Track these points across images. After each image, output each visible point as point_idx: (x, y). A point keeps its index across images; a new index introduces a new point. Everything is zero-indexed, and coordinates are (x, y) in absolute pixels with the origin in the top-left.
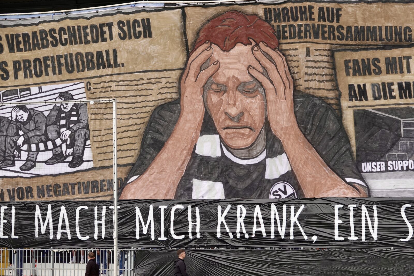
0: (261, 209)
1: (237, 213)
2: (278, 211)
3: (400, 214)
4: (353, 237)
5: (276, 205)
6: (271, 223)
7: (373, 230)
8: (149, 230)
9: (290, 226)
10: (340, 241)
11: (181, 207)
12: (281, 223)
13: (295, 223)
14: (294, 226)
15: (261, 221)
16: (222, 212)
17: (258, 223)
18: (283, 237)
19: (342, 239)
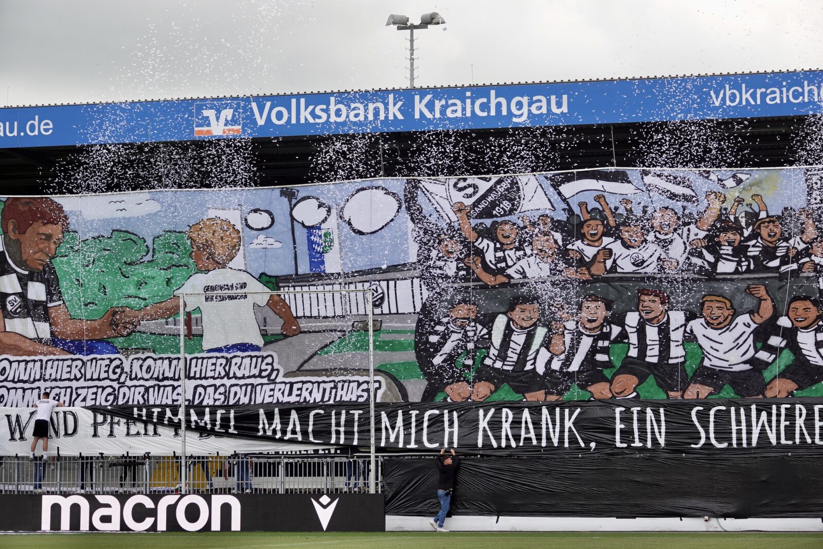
0: (530, 413)
1: (501, 418)
2: (550, 414)
3: (691, 417)
4: (637, 444)
5: (547, 408)
6: (541, 428)
7: (660, 435)
8: (397, 438)
9: (564, 432)
10: (623, 448)
11: (437, 412)
12: (554, 428)
13: (570, 428)
14: (569, 432)
15: (531, 426)
16: (485, 416)
17: (527, 428)
18: (556, 445)
19: (625, 445)
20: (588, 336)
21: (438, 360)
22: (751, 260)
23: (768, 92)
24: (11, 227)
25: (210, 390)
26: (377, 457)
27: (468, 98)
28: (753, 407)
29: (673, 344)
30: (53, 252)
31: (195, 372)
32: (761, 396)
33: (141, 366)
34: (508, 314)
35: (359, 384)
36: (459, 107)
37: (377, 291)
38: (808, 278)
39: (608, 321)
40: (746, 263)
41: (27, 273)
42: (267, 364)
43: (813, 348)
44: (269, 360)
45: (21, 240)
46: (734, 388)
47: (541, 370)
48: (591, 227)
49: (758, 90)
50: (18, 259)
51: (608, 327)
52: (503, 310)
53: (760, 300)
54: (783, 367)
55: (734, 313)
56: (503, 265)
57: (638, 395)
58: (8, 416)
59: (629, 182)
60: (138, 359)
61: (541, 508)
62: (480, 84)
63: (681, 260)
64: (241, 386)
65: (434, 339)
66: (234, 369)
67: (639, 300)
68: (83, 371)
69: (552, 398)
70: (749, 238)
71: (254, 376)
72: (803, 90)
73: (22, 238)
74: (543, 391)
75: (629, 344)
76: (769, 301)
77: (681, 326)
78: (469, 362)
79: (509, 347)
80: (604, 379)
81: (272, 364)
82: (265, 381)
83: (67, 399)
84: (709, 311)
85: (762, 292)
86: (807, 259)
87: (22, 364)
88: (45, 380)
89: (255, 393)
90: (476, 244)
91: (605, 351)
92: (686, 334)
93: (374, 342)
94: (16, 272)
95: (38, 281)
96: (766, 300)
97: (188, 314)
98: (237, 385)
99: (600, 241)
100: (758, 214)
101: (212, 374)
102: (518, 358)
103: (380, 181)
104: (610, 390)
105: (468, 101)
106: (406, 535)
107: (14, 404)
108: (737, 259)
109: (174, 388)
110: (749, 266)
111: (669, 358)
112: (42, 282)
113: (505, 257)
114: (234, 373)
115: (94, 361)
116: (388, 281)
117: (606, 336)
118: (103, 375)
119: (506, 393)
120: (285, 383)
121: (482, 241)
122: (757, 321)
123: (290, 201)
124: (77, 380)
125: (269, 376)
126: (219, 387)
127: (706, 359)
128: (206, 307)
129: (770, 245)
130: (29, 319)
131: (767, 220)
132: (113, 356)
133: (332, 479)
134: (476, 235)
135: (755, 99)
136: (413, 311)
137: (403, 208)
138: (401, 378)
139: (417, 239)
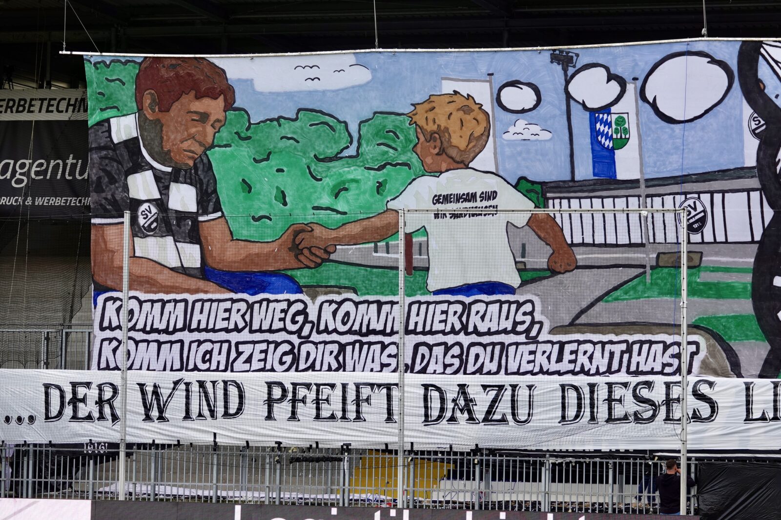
24: (147, 102)
25: (439, 351)
26: (689, 459)
30: (209, 139)
31: (416, 323)
33: (335, 313)
35: (666, 347)
37: (695, 209)
41: (169, 170)
42: (525, 314)
44: (528, 308)
45: (163, 121)
50: (156, 149)
58: (141, 386)
60: (331, 302)
64: (485, 346)
66: (474, 319)
68: (247, 317)
71: (505, 331)
73: (164, 118)
81: (531, 313)
82: (522, 338)
83: (223, 358)
87: (158, 306)
88: (191, 331)
89: (507, 356)
93: (689, 284)
94: (152, 168)
95: (185, 183)
97: (409, 237)
98: (480, 344)
101: (441, 327)
103: (701, 43)
107: (145, 366)
109: (384, 347)
112: (191, 184)
114: (475, 327)
115: (265, 303)
116: (712, 193)
118: (277, 325)
120: (553, 343)
123: (565, 71)
124: (239, 331)
125: (528, 331)
126: (453, 345)
128: (435, 227)
130: (170, 239)
132: (293, 297)
133: (621, 489)
136: (750, 239)
137: (736, 84)
138: (730, 338)
139: (757, 131)
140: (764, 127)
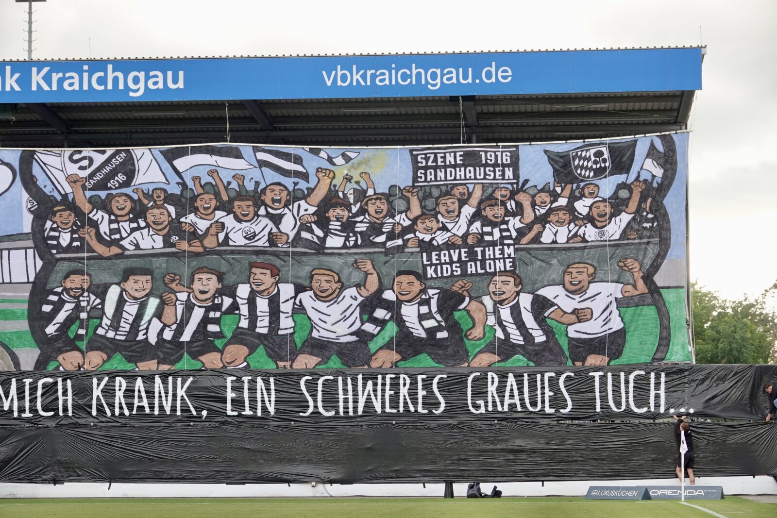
0: (143, 382)
1: (115, 386)
2: (163, 383)
3: (300, 387)
4: (248, 412)
5: (160, 377)
6: (154, 397)
7: (270, 404)
8: (11, 406)
9: (176, 400)
10: (234, 416)
11: (50, 380)
12: (167, 397)
13: (182, 396)
14: (181, 400)
15: (144, 394)
16: (98, 385)
17: (140, 397)
18: (168, 413)
19: (236, 413)
20: (199, 307)
21: (51, 330)
22: (359, 236)
23: (378, 73)
27: (86, 71)
28: (360, 377)
29: (282, 316)
32: (366, 367)
34: (122, 285)
36: (76, 81)
38: (412, 253)
39: (220, 293)
40: (354, 238)
43: (416, 320)
46: (341, 359)
47: (153, 339)
48: (204, 201)
49: (368, 71)
51: (220, 298)
52: (116, 280)
53: (367, 274)
54: (387, 339)
55: (342, 287)
56: (117, 236)
57: (248, 365)
59: (242, 158)
61: (153, 475)
62: (98, 58)
63: (292, 235)
65: (47, 308)
67: (250, 272)
69: (165, 367)
70: (357, 215)
72: (411, 72)
74: (156, 361)
75: (240, 315)
76: (375, 275)
77: (291, 298)
78: (82, 332)
79: (122, 317)
80: (216, 349)
84: (317, 284)
85: (369, 266)
86: (412, 235)
90: (91, 216)
91: (216, 321)
92: (296, 306)
96: (372, 274)
99: (213, 215)
100: (365, 192)
102: (131, 328)
104: (221, 359)
105: (86, 75)
106: (18, 502)
108: (345, 234)
110: (356, 241)
111: (279, 329)
113: (119, 228)
117: (217, 307)
119: (118, 363)
121: (97, 212)
122: (363, 294)
127: (314, 330)
129: (377, 221)
131: (375, 197)
134: (91, 207)
135: (365, 81)
136: (26, 281)
137: (18, 178)
138: (13, 347)
139: (32, 209)
140: (37, 206)
